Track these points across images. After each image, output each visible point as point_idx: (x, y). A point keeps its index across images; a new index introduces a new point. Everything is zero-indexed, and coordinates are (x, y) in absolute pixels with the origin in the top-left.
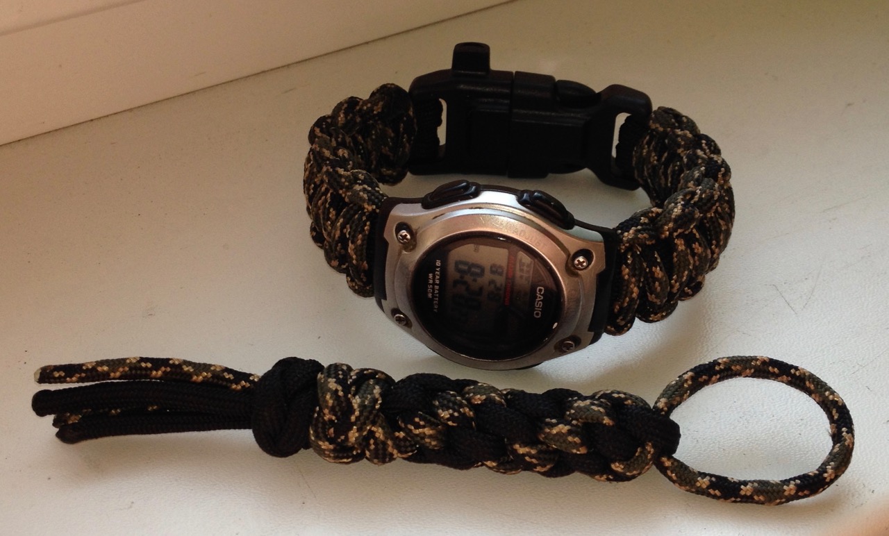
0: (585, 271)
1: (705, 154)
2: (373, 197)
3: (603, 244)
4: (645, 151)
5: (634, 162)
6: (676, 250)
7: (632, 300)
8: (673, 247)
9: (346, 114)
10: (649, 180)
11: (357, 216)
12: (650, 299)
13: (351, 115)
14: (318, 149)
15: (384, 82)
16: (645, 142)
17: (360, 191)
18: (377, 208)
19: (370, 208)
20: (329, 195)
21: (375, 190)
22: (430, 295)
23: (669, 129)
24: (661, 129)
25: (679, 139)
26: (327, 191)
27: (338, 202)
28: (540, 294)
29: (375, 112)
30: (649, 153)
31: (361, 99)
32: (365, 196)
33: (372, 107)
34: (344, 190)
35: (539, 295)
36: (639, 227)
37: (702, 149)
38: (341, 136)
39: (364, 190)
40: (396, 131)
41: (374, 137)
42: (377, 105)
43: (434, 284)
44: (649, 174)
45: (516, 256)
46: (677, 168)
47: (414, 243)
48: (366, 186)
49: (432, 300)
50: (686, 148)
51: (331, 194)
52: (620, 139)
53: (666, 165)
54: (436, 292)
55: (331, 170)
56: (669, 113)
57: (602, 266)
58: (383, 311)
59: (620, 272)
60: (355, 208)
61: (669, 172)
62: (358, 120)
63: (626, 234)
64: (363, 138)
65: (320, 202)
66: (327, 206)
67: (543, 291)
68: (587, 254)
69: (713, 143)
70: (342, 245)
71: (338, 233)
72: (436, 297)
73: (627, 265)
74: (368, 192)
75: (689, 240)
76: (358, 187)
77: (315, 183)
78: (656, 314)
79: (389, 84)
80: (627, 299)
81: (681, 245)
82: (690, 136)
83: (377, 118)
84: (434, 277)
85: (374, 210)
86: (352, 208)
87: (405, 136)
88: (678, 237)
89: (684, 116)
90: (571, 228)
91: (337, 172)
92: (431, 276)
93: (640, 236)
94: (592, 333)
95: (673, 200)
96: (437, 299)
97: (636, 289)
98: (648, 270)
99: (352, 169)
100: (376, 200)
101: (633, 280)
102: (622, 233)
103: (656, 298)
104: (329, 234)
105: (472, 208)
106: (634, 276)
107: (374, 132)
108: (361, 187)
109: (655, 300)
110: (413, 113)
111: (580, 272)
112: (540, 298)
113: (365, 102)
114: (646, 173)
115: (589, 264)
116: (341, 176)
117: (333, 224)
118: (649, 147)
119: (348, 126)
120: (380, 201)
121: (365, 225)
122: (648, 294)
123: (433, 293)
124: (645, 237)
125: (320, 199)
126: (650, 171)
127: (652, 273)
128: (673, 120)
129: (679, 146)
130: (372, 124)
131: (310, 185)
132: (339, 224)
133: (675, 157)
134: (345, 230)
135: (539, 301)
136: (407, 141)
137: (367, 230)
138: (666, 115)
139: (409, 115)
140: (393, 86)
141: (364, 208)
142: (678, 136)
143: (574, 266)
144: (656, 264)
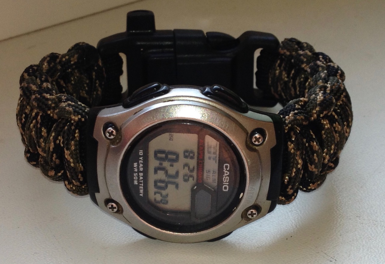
0: (261, 147)
1: (323, 63)
2: (77, 109)
3: (272, 124)
4: (277, 72)
5: (270, 82)
6: (323, 128)
7: (298, 170)
8: (322, 127)
9: (49, 63)
10: (283, 94)
11: (66, 127)
12: (310, 169)
13: (53, 64)
14: (26, 85)
15: (77, 42)
16: (277, 65)
17: (66, 106)
18: (82, 117)
19: (77, 118)
20: (39, 117)
21: (78, 104)
22: (136, 183)
23: (294, 53)
24: (288, 53)
25: (302, 57)
26: (37, 114)
27: (48, 122)
28: (226, 170)
29: (72, 63)
30: (281, 73)
31: (60, 54)
32: (71, 109)
33: (69, 58)
34: (52, 110)
35: (226, 172)
36: (296, 111)
37: (321, 61)
38: (44, 77)
39: (69, 105)
40: (90, 78)
41: (73, 82)
42: (73, 57)
43: (139, 172)
44: (282, 89)
45: (204, 139)
46: (302, 79)
47: (120, 137)
48: (70, 102)
49: (138, 186)
50: (308, 63)
51: (41, 116)
52: (258, 67)
53: (294, 79)
54: (141, 178)
55: (39, 96)
56: (293, 42)
57: (274, 143)
58: (98, 205)
59: (287, 147)
60: (64, 121)
61: (297, 83)
62: (59, 67)
63: (287, 117)
64: (65, 82)
65: (32, 125)
66: (39, 126)
67: (229, 168)
68: (262, 132)
69: (327, 57)
70: (56, 155)
71: (52, 146)
72: (141, 183)
73: (292, 142)
74: (73, 106)
75: (332, 120)
76: (63, 105)
77: (26, 113)
78: (313, 184)
79: (80, 43)
80: (294, 170)
81: (326, 123)
82: (309, 54)
83: (74, 67)
84: (138, 165)
85: (80, 120)
86: (60, 122)
87: (97, 81)
88: (323, 118)
89: (304, 43)
90: (246, 112)
91: (44, 97)
92: (135, 165)
93: (298, 117)
94: (270, 202)
95: (313, 92)
96: (142, 185)
97: (300, 161)
98: (307, 145)
99: (56, 94)
100: (80, 111)
101: (298, 153)
102: (284, 117)
103: (315, 168)
104: (44, 150)
105: (165, 102)
106: (298, 149)
107: (72, 79)
108: (66, 103)
109: (314, 170)
110: (102, 64)
111: (257, 148)
112: (227, 173)
113: (64, 56)
114: (279, 89)
115: (264, 140)
116: (48, 99)
117: (46, 140)
118: (280, 68)
119: (51, 72)
120: (84, 111)
121: (75, 133)
122: (309, 165)
123: (138, 180)
124: (302, 119)
125: (32, 122)
126: (282, 86)
127: (311, 147)
128: (296, 46)
129: (303, 62)
130: (71, 72)
131: (22, 115)
132: (52, 138)
133: (300, 71)
134: (58, 142)
135: (226, 176)
136: (99, 85)
137: (77, 136)
138: (290, 43)
139: (99, 65)
140: (84, 44)
141: (71, 120)
142: (301, 55)
143: (252, 143)
144: (312, 140)
